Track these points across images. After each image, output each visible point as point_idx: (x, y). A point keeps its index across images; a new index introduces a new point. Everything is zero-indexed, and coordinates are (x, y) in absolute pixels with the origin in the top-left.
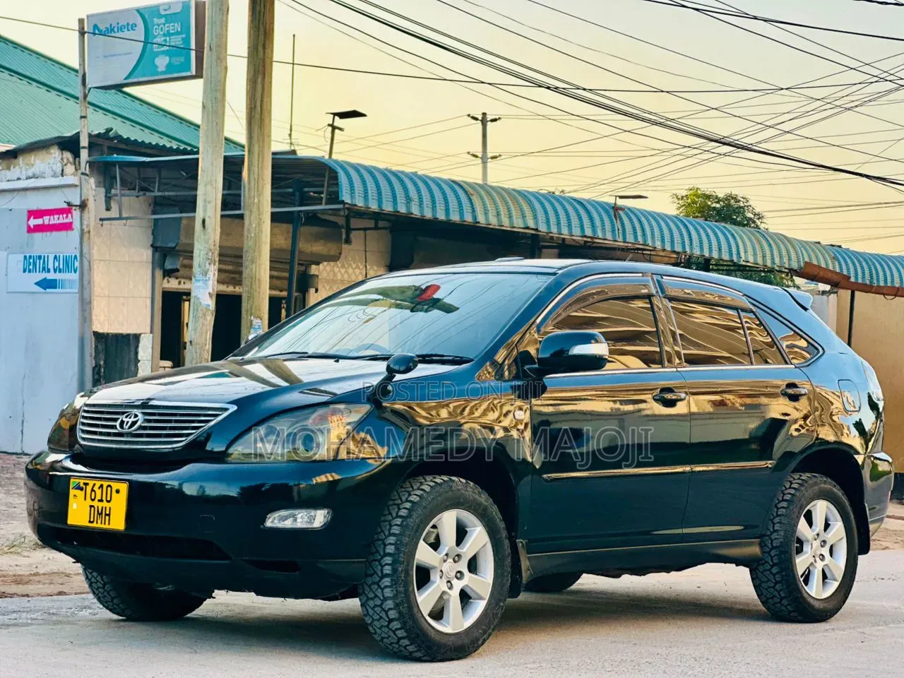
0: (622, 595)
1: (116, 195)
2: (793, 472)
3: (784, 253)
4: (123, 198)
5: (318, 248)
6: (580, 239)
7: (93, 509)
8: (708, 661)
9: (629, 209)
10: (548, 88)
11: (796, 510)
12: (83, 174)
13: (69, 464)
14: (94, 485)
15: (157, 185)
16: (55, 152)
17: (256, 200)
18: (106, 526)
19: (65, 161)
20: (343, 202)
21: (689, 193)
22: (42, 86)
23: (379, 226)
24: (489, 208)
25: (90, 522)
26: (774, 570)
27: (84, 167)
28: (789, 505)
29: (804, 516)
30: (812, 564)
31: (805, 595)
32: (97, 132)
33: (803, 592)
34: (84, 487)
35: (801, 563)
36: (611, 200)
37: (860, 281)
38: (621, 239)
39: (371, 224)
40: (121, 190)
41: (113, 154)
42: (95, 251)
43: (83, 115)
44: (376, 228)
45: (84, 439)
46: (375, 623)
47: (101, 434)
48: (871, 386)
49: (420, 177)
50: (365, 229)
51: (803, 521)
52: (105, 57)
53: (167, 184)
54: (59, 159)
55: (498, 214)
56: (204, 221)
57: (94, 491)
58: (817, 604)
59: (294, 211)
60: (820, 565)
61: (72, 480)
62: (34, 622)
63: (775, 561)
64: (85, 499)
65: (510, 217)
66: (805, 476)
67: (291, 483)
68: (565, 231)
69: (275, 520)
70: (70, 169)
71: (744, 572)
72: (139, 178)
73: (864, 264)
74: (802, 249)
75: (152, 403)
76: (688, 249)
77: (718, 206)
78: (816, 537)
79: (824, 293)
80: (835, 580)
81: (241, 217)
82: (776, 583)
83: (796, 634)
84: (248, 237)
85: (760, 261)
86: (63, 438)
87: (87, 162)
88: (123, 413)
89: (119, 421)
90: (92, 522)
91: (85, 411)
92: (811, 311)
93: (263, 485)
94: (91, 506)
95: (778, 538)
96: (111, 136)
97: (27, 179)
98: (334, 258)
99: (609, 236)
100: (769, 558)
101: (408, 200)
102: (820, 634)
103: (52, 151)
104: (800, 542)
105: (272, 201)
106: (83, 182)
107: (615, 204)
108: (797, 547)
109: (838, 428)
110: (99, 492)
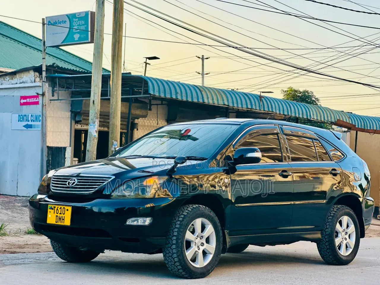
0: (265, 254)
1: (56, 90)
2: (334, 204)
3: (329, 115)
4: (59, 91)
5: (138, 112)
6: (246, 109)
7: (57, 217)
8: (301, 280)
9: (266, 97)
10: (233, 47)
11: (335, 220)
12: (43, 81)
13: (47, 199)
14: (58, 207)
15: (73, 85)
16: (32, 73)
17: (115, 93)
18: (63, 224)
19: (36, 76)
20: (150, 94)
21: (288, 90)
22: (23, 45)
23: (163, 103)
24: (209, 97)
25: (56, 222)
26: (327, 244)
27: (44, 79)
28: (333, 218)
29: (339, 222)
30: (341, 242)
31: (339, 254)
32: (49, 65)
33: (338, 253)
34: (54, 208)
35: (337, 241)
36: (259, 94)
37: (360, 127)
38: (263, 109)
39: (160, 102)
40: (58, 88)
41: (56, 74)
42: (48, 113)
43: (44, 57)
44: (162, 104)
45: (53, 189)
46: (169, 263)
47: (60, 187)
48: (366, 170)
49: (181, 84)
50: (157, 105)
51: (338, 224)
52: (53, 34)
53: (78, 86)
54: (34, 75)
55: (213, 99)
56: (94, 101)
57: (58, 210)
58: (343, 258)
59: (130, 97)
60: (345, 242)
61: (49, 206)
62: (31, 263)
63: (327, 240)
64: (54, 213)
65: (218, 100)
66: (339, 206)
67: (136, 207)
68: (240, 106)
69: (130, 222)
70: (38, 79)
71: (315, 245)
72: (66, 83)
73: (362, 120)
74: (336, 114)
75: (81, 175)
76: (290, 114)
77: (300, 95)
78: (343, 231)
79: (345, 132)
80: (351, 248)
81: (109, 99)
82: (327, 249)
83: (335, 270)
84: (112, 108)
85: (319, 119)
86: (45, 189)
87: (45, 77)
88: (69, 179)
89: (68, 182)
90: (57, 222)
91: (53, 178)
92: (341, 140)
93: (125, 208)
94: (56, 216)
95: (328, 231)
96: (55, 66)
97: (20, 83)
98: (145, 116)
99: (258, 108)
100: (325, 239)
101: (177, 93)
102: (345, 270)
103: (30, 72)
104: (337, 233)
105: (122, 93)
106: (44, 85)
107: (260, 95)
108: (336, 235)
109: (352, 187)
110: (60, 210)
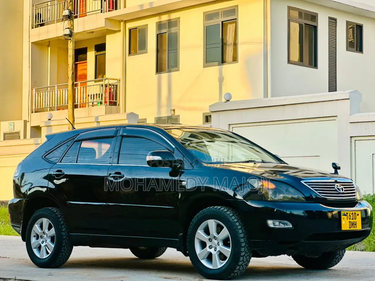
7: (350, 223)
14: (350, 213)
18: (355, 229)
25: (350, 228)
34: (346, 214)
61: (342, 212)
64: (347, 219)
110: (352, 216)
